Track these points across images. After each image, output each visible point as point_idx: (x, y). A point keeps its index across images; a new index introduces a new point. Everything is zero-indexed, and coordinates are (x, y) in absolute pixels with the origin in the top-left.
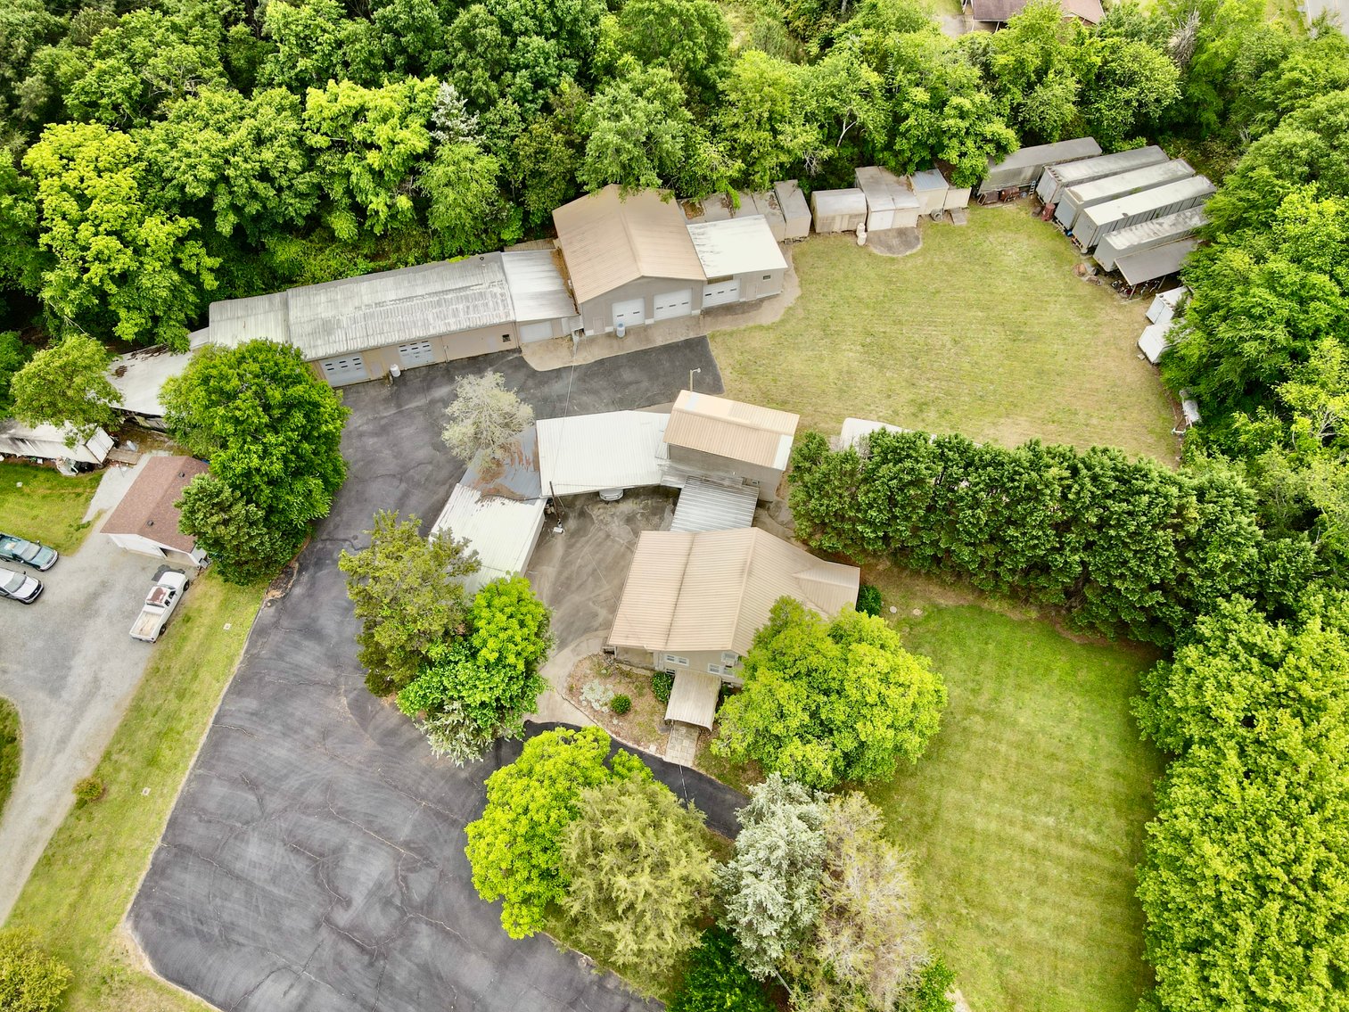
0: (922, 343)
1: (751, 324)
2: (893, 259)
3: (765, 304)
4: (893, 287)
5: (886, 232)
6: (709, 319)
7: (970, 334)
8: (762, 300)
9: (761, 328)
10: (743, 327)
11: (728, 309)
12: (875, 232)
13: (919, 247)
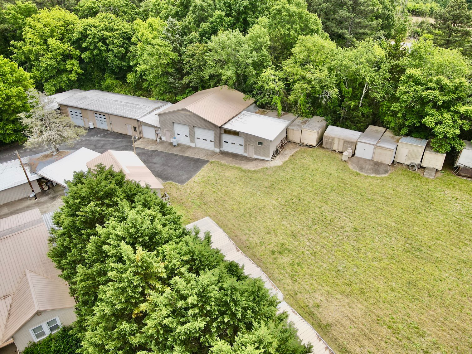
0: (328, 218)
1: (237, 166)
2: (358, 174)
3: (255, 162)
4: (342, 185)
5: (366, 160)
6: (221, 155)
7: (373, 231)
8: (256, 159)
9: (241, 170)
10: (231, 165)
11: (235, 156)
12: (357, 158)
13: (384, 176)
